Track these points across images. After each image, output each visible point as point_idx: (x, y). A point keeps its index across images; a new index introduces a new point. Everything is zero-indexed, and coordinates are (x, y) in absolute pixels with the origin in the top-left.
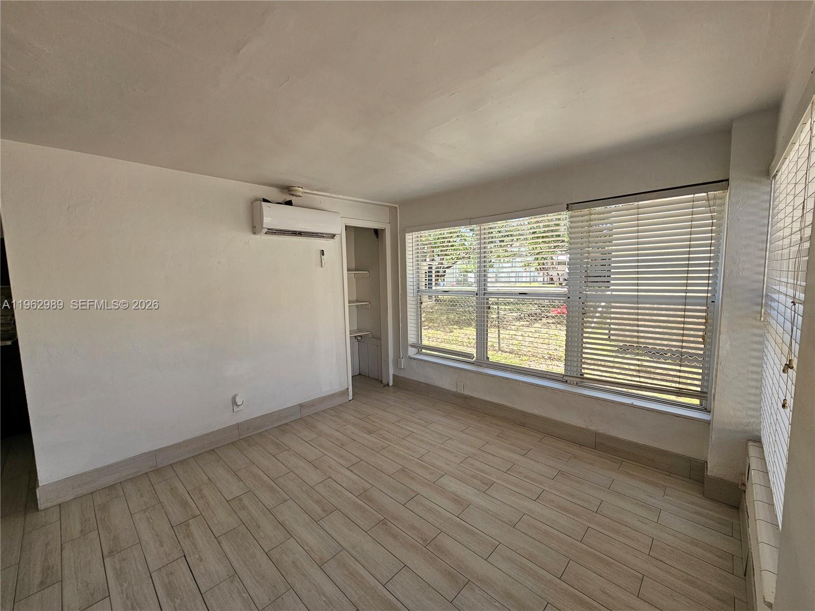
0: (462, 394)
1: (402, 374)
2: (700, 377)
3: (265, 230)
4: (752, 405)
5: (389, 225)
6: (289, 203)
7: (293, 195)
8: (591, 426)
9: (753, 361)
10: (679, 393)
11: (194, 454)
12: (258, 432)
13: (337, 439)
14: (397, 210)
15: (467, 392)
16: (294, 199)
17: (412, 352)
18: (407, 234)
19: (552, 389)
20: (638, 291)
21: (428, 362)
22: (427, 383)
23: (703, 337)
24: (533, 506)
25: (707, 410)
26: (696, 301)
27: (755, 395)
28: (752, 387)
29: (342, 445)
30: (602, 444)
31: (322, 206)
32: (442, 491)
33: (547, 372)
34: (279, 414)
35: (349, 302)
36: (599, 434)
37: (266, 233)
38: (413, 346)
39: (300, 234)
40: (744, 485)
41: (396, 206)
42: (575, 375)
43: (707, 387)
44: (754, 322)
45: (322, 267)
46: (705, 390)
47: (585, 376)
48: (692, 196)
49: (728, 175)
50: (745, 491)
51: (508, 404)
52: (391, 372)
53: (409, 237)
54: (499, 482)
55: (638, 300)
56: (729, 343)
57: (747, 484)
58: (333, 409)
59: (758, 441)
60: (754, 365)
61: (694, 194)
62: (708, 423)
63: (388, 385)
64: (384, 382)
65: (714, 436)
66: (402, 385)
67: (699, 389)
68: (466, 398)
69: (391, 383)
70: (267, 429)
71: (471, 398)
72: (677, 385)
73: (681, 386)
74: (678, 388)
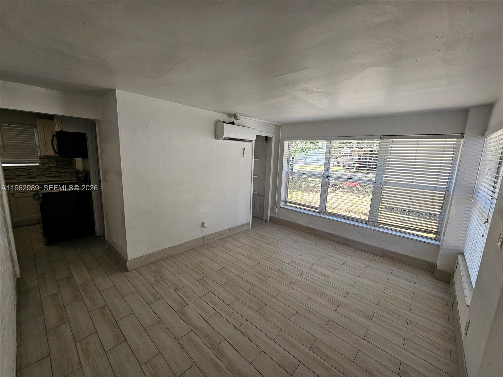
0: (311, 228)
1: (275, 216)
2: (437, 225)
3: (224, 138)
4: (462, 238)
5: (274, 134)
6: (233, 123)
7: (236, 119)
8: (380, 246)
9: (465, 219)
10: (427, 232)
11: (186, 250)
12: (211, 241)
13: (253, 247)
14: (280, 127)
15: (313, 227)
16: (235, 121)
17: (282, 204)
18: (285, 141)
19: (362, 227)
20: (412, 182)
21: (292, 210)
22: (290, 221)
23: (442, 206)
24: (359, 279)
25: (438, 240)
26: (441, 189)
27: (464, 234)
28: (463, 230)
29: (258, 250)
30: (386, 255)
31: (246, 125)
32: (316, 271)
33: (360, 219)
34: (220, 233)
35: (254, 175)
36: (385, 250)
37: (223, 139)
38: (283, 201)
39: (237, 140)
40: (453, 273)
41: (280, 125)
42: (374, 221)
43: (440, 230)
44: (468, 202)
45: (243, 157)
46: (439, 231)
47: (379, 221)
48: (445, 139)
49: (465, 131)
50: (453, 276)
51: (337, 234)
52: (269, 215)
53: (286, 143)
54: (340, 268)
55: (412, 186)
56: (455, 210)
57: (455, 272)
58: (243, 232)
59: (463, 254)
60: (465, 221)
61: (446, 139)
62: (439, 246)
63: (267, 221)
64: (264, 219)
65: (442, 252)
66: (276, 222)
67: (436, 230)
68: (313, 230)
69: (268, 220)
70: (215, 240)
71: (316, 230)
72: (426, 228)
73: (428, 228)
74: (426, 229)
